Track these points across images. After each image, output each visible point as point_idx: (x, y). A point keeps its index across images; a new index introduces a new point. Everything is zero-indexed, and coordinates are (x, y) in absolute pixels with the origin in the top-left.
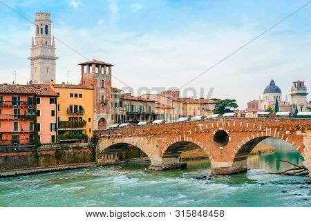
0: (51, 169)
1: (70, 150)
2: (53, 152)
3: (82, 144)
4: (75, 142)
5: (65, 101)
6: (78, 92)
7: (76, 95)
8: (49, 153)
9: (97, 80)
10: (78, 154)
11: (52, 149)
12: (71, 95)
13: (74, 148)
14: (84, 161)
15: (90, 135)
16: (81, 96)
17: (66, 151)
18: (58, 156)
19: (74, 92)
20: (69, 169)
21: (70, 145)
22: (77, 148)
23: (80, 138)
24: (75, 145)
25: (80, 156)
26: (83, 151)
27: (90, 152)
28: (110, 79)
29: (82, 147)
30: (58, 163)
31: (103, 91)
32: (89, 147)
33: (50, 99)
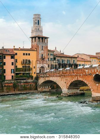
0: (10, 94)
1: (22, 84)
2: (12, 85)
3: (30, 80)
4: (25, 79)
5: (20, 57)
6: (28, 52)
7: (27, 54)
8: (9, 85)
9: (39, 46)
10: (27, 86)
11: (11, 83)
12: (24, 54)
13: (24, 83)
14: (30, 89)
15: (34, 76)
16: (29, 54)
17: (19, 84)
18: (15, 87)
19: (25, 52)
20: (21, 93)
21: (22, 81)
22: (26, 82)
23: (28, 77)
24: (25, 81)
25: (28, 87)
26: (30, 84)
27: (34, 85)
28: (47, 45)
29: (29, 82)
30: (15, 91)
31: (42, 52)
32: (33, 82)
33: (11, 56)
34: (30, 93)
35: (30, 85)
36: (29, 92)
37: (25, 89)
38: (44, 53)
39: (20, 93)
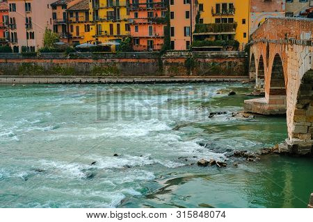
0: (177, 80)
1: (207, 60)
2: (182, 61)
3: (230, 53)
4: (219, 49)
8: (177, 61)
10: (220, 64)
11: (181, 57)
13: (213, 57)
14: (229, 73)
17: (201, 60)
18: (190, 66)
20: (205, 82)
21: (209, 54)
22: (219, 57)
23: (223, 45)
24: (215, 53)
25: (223, 67)
26: (228, 61)
27: (240, 63)
29: (227, 56)
30: (188, 74)
32: (239, 57)
34: (226, 81)
35: (230, 63)
36: (225, 79)
37: (216, 71)
39: (202, 79)
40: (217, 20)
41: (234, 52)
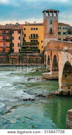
0: (15, 65)
1: (27, 57)
2: (17, 57)
4: (32, 53)
5: (29, 32)
6: (36, 27)
7: (34, 29)
8: (15, 57)
9: (47, 20)
10: (33, 59)
11: (17, 55)
12: (32, 29)
13: (30, 56)
16: (37, 29)
17: (25, 57)
18: (20, 59)
19: (33, 27)
21: (28, 54)
22: (32, 56)
23: (33, 51)
24: (30, 54)
26: (36, 57)
27: (40, 58)
28: (58, 19)
29: (35, 55)
30: (20, 63)
31: (51, 26)
32: (40, 56)
33: (18, 31)
38: (54, 27)
39: (25, 65)
40: (31, 41)
41: (38, 54)
